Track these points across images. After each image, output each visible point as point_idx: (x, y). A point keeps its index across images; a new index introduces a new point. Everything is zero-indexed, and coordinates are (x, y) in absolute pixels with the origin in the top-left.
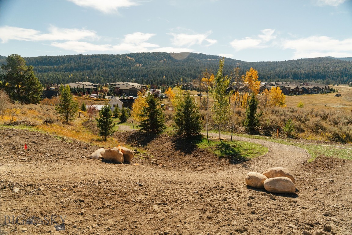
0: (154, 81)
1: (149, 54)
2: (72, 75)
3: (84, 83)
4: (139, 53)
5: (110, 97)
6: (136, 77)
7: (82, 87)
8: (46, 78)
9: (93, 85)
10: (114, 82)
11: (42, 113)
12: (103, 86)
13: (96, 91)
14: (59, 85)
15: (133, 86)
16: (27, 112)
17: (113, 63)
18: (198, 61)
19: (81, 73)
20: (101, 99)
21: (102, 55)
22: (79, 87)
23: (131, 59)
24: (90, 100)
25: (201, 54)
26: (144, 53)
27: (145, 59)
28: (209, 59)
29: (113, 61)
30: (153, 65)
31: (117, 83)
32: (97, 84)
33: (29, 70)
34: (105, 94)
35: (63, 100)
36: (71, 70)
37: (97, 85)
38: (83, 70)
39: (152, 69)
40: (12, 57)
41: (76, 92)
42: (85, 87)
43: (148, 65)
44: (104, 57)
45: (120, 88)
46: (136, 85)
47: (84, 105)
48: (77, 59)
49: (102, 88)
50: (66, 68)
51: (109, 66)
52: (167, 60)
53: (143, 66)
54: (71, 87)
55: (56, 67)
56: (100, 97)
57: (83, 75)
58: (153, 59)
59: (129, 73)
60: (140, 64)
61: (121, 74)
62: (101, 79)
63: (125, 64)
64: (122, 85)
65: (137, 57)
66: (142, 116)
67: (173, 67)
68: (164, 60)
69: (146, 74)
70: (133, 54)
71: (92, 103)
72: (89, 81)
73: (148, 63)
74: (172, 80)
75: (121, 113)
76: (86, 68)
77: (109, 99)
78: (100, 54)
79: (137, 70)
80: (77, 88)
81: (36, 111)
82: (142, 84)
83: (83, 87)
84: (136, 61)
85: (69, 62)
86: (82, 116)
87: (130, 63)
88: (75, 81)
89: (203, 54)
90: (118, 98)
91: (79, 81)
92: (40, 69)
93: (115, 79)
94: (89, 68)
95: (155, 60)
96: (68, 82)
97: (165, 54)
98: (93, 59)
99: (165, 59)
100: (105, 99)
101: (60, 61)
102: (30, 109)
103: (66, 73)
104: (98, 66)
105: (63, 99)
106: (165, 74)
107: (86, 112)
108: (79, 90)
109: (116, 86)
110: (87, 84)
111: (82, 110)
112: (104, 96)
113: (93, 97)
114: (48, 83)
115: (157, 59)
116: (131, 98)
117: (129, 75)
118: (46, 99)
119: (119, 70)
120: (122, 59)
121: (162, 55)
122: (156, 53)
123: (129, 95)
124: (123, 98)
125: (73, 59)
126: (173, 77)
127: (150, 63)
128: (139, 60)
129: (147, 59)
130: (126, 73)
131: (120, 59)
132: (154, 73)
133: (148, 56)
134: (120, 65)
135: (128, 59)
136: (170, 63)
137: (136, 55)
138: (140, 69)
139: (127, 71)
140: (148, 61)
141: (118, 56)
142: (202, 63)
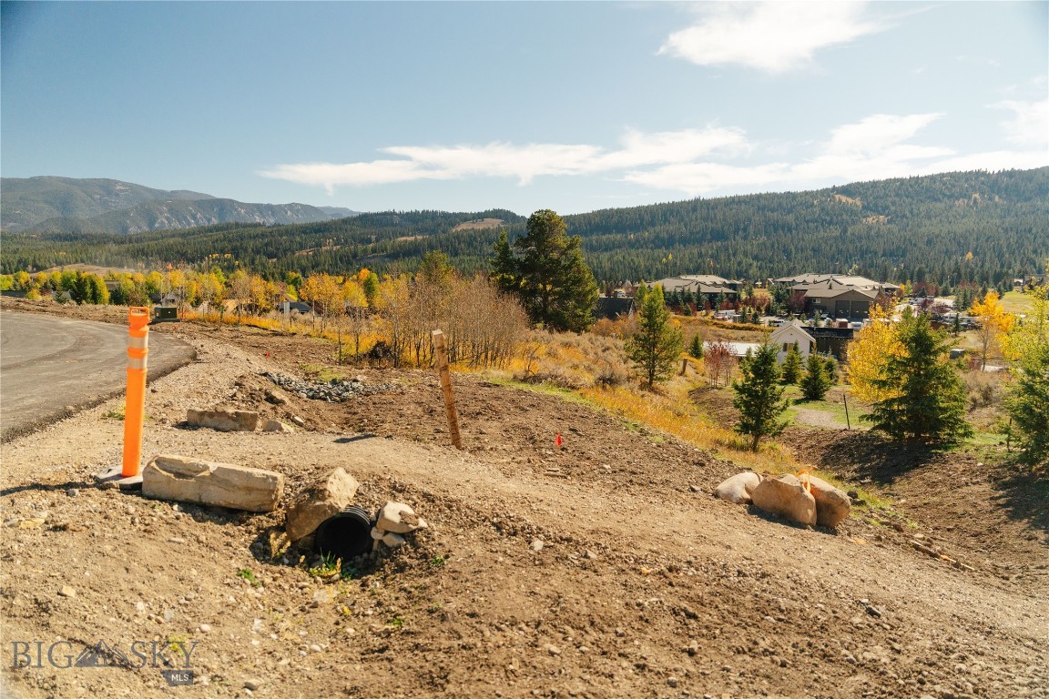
0: (928, 270)
1: (916, 181)
2: (670, 257)
3: (701, 278)
4: (879, 182)
5: (773, 318)
6: (862, 256)
7: (694, 289)
8: (607, 265)
9: (725, 285)
10: (788, 275)
11: (591, 356)
12: (755, 286)
13: (733, 301)
14: (637, 285)
15: (851, 288)
16: (561, 351)
17: (790, 218)
19: (695, 251)
20: (747, 325)
21: (759, 197)
22: (686, 289)
23: (850, 200)
24: (714, 328)
26: (896, 180)
27: (897, 199)
29: (790, 211)
30: (930, 218)
31: (799, 279)
32: (738, 279)
33: (571, 246)
34: (759, 309)
35: (645, 326)
36: (669, 243)
37: (738, 282)
38: (700, 241)
39: (923, 229)
40: (538, 218)
41: (678, 302)
42: (702, 291)
43: (907, 218)
44: (762, 202)
45: (808, 294)
46: (863, 285)
47: (696, 340)
48: (688, 212)
49: (750, 293)
50: (657, 237)
51: (776, 227)
52: (983, 198)
53: (890, 221)
54: (667, 290)
55: (632, 236)
56: (743, 319)
57: (700, 255)
58: (929, 197)
59: (841, 247)
60: (881, 217)
61: (813, 249)
62: (751, 265)
63: (828, 218)
64: (815, 282)
65: (869, 193)
66: (882, 384)
67: (1010, 220)
68: (970, 198)
69: (898, 248)
70: (859, 184)
71: (720, 336)
72: (715, 273)
73: (911, 212)
74: (1002, 266)
75: (807, 372)
76: (709, 236)
77: (770, 326)
78: (754, 193)
79: (868, 237)
80: (683, 293)
81: (580, 349)
82: (883, 280)
83: (699, 289)
84: (866, 208)
85: (666, 220)
86: (689, 371)
87: (844, 216)
88: (676, 274)
90: (797, 324)
91: (689, 272)
92: (594, 243)
93: (791, 265)
94: (718, 235)
95: (939, 200)
96: (658, 277)
97: (976, 180)
98: (731, 210)
99: (977, 195)
100: (758, 326)
101: (642, 220)
102: (567, 345)
103: (657, 252)
104: (745, 229)
105: (646, 321)
106: (973, 244)
107: (702, 359)
108: (687, 298)
109: (795, 287)
110: (709, 282)
111: (691, 355)
112: (756, 316)
113: (723, 319)
114: (610, 278)
115: (944, 195)
116: (841, 324)
117: (840, 252)
118: (604, 321)
119: (807, 237)
120: (821, 202)
121: (967, 180)
122: (941, 176)
123: (834, 315)
124: (816, 324)
125: (678, 212)
126: (1007, 256)
127: (915, 211)
128: (876, 205)
129: (907, 197)
130: (831, 246)
131: (812, 205)
132: (929, 242)
133: (910, 189)
134: (811, 221)
135: (840, 201)
136: (996, 205)
137: (868, 189)
138: (879, 232)
139: (832, 242)
140: (910, 204)
141: (807, 197)
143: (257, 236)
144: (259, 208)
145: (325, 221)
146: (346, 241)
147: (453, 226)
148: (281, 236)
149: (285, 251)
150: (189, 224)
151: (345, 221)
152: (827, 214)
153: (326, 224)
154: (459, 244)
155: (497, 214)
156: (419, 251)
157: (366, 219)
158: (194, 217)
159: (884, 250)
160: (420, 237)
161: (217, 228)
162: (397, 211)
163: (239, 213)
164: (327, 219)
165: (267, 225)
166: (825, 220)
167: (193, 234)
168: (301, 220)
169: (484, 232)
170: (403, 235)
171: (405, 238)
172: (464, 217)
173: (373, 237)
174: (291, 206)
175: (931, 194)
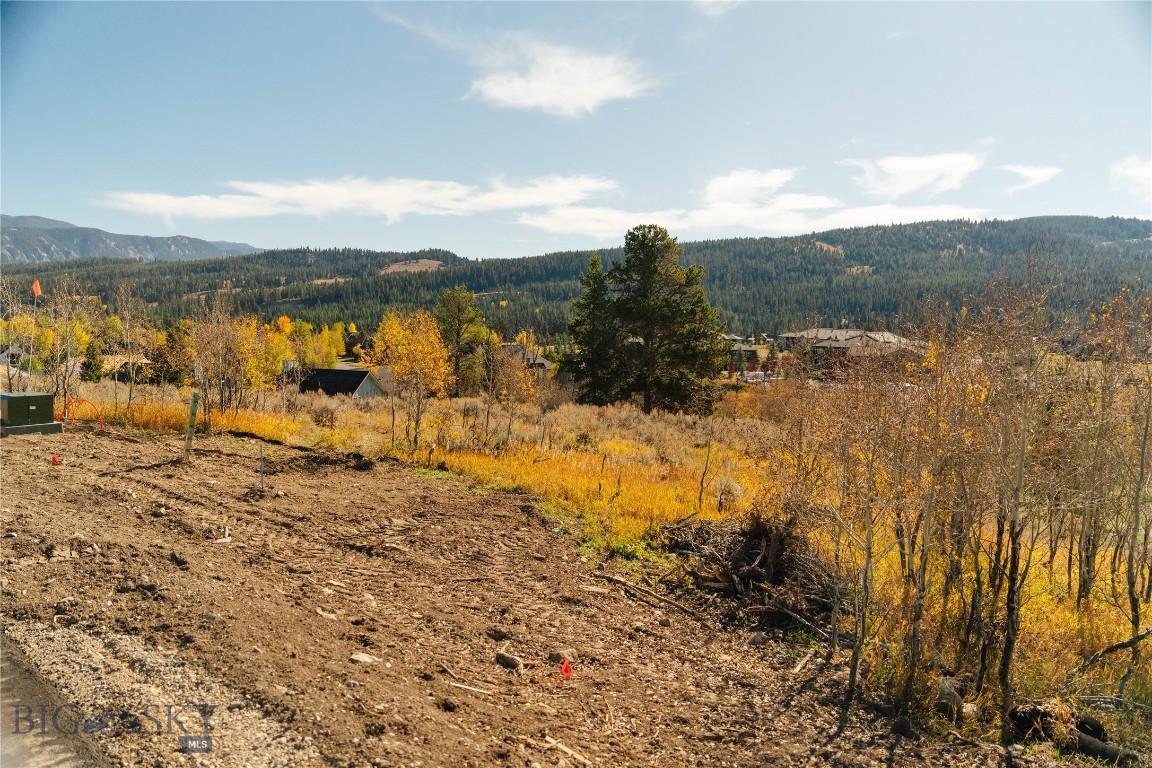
4: (861, 229)
6: (850, 311)
17: (769, 266)
18: (1101, 247)
21: (735, 242)
23: (832, 249)
25: (1113, 220)
26: (878, 228)
27: (881, 248)
29: (769, 259)
30: (916, 270)
39: (911, 283)
43: (893, 269)
44: (739, 247)
51: (756, 275)
52: (967, 249)
53: (874, 272)
58: (914, 247)
59: (827, 299)
60: (866, 267)
61: (797, 301)
62: (732, 318)
63: (810, 267)
65: (851, 240)
68: (955, 249)
69: (889, 301)
70: (840, 231)
73: (896, 262)
79: (855, 289)
84: (849, 257)
89: (1126, 217)
92: (552, 290)
95: (923, 250)
97: (959, 228)
98: (705, 256)
99: (961, 247)
104: (721, 278)
115: (929, 245)
117: (827, 305)
119: (790, 288)
120: (802, 250)
121: (950, 230)
122: (924, 225)
127: (901, 262)
128: (859, 254)
129: (891, 246)
130: (817, 298)
131: (793, 252)
132: (920, 296)
133: (894, 238)
134: (793, 271)
135: (822, 249)
136: (982, 257)
137: (850, 236)
138: (864, 284)
139: (817, 293)
140: (895, 254)
141: (786, 243)
142: (1126, 255)
143: (132, 274)
144: (134, 241)
145: (220, 258)
146: (248, 283)
147: (381, 267)
148: (164, 275)
149: (169, 294)
150: (40, 257)
151: (247, 259)
152: (809, 263)
153: (222, 263)
154: (391, 288)
155: (433, 255)
156: (341, 297)
157: (272, 256)
158: (47, 250)
159: (874, 304)
160: (341, 280)
161: (79, 264)
162: (312, 248)
163: (107, 247)
164: (224, 256)
165: (145, 261)
166: (807, 269)
167: (47, 270)
168: (190, 256)
169: (421, 275)
170: (319, 277)
171: (323, 281)
172: (395, 258)
173: (283, 279)
174: (176, 240)
175: (915, 243)
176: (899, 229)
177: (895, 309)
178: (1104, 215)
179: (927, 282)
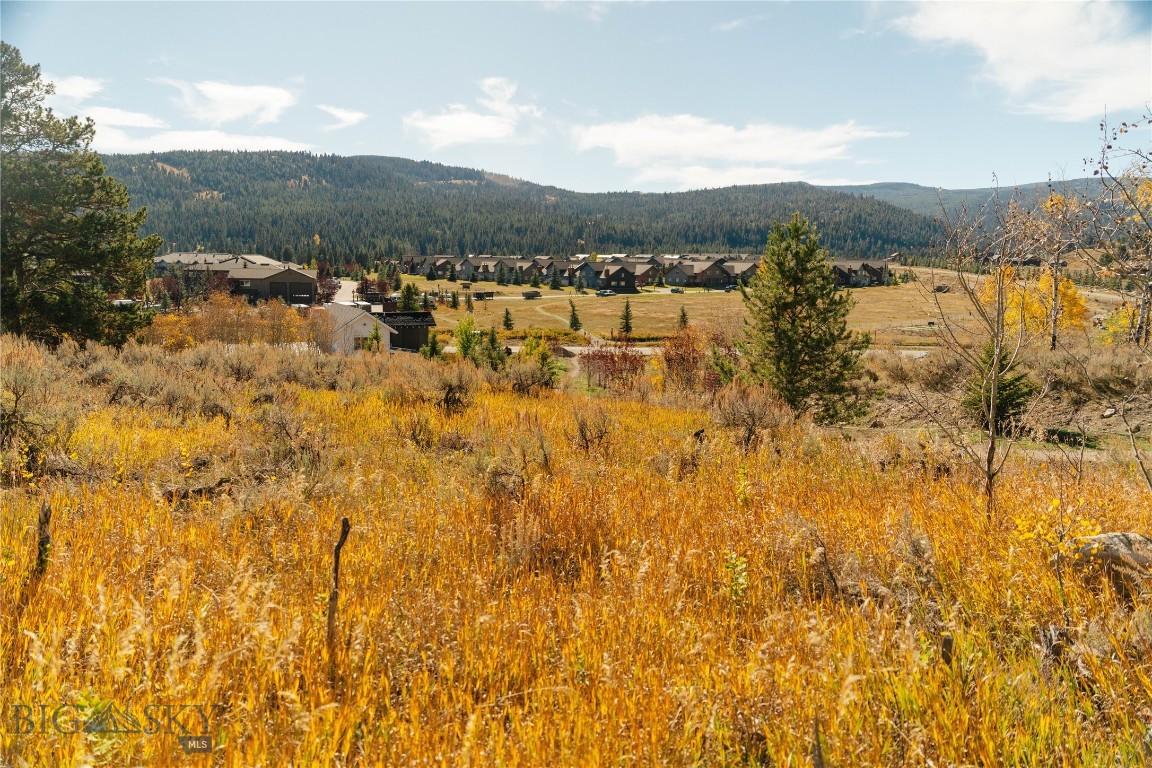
4: (205, 152)
18: (419, 186)
23: (176, 171)
25: (425, 164)
26: (223, 153)
27: (228, 173)
28: (454, 182)
30: (267, 198)
39: (264, 210)
43: (243, 195)
52: (311, 180)
53: (225, 198)
58: (262, 175)
59: (178, 224)
60: (216, 193)
63: (154, 190)
65: (197, 163)
67: (341, 205)
68: (300, 179)
69: (244, 228)
70: (183, 153)
73: (246, 188)
79: (206, 214)
84: (196, 181)
87: (173, 188)
95: (270, 179)
97: (302, 160)
99: (306, 177)
115: (276, 175)
117: (178, 230)
120: (141, 171)
121: (294, 161)
122: (269, 154)
127: (251, 189)
128: (206, 178)
129: (239, 173)
130: (166, 223)
131: (130, 172)
132: (274, 223)
133: (240, 165)
134: (134, 192)
135: (164, 170)
136: (325, 189)
137: (194, 158)
138: (216, 210)
139: (165, 217)
140: (244, 181)
141: (122, 161)
142: (437, 193)
152: (152, 184)
159: (229, 231)
166: (151, 191)
175: (262, 172)
176: (245, 156)
177: (251, 235)
178: (418, 159)
179: (278, 210)
